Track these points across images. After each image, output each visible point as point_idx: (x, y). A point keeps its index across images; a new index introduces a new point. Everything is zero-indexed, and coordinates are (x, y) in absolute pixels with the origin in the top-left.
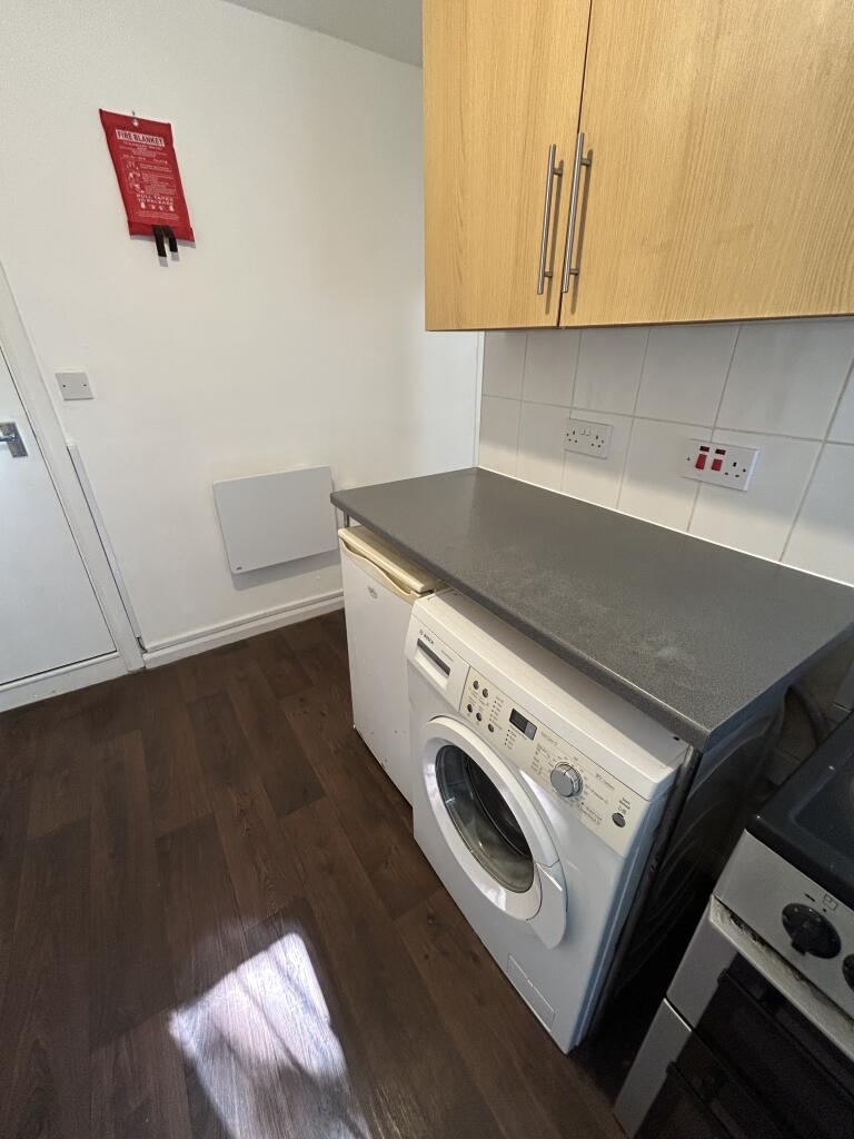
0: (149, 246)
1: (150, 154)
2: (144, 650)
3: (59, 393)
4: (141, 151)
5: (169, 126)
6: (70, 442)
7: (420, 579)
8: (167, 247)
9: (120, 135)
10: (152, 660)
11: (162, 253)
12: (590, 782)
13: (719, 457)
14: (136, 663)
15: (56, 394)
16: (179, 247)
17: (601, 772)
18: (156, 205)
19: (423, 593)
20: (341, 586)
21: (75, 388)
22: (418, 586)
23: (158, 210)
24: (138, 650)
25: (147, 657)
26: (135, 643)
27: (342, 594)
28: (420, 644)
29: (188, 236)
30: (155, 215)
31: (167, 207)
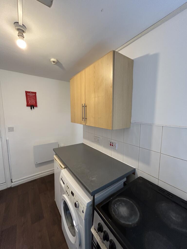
0: (30, 108)
1: (32, 96)
2: (12, 182)
3: (8, 130)
4: (31, 96)
5: (36, 92)
6: (7, 139)
7: (64, 166)
8: (32, 108)
9: (28, 94)
10: (13, 185)
11: (31, 109)
12: (80, 205)
13: (113, 144)
14: (9, 185)
15: (7, 130)
16: (34, 108)
17: (81, 202)
18: (32, 102)
19: (64, 168)
20: (54, 168)
21: (11, 129)
22: (63, 167)
23: (32, 103)
24: (10, 182)
25: (12, 184)
26: (10, 180)
27: (54, 170)
28: (61, 179)
29: (36, 106)
30: (31, 104)
31: (33, 103)
